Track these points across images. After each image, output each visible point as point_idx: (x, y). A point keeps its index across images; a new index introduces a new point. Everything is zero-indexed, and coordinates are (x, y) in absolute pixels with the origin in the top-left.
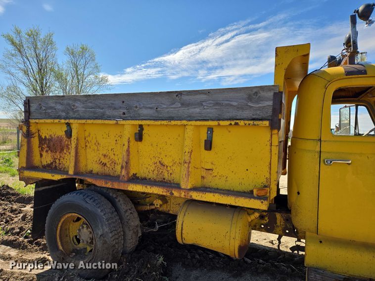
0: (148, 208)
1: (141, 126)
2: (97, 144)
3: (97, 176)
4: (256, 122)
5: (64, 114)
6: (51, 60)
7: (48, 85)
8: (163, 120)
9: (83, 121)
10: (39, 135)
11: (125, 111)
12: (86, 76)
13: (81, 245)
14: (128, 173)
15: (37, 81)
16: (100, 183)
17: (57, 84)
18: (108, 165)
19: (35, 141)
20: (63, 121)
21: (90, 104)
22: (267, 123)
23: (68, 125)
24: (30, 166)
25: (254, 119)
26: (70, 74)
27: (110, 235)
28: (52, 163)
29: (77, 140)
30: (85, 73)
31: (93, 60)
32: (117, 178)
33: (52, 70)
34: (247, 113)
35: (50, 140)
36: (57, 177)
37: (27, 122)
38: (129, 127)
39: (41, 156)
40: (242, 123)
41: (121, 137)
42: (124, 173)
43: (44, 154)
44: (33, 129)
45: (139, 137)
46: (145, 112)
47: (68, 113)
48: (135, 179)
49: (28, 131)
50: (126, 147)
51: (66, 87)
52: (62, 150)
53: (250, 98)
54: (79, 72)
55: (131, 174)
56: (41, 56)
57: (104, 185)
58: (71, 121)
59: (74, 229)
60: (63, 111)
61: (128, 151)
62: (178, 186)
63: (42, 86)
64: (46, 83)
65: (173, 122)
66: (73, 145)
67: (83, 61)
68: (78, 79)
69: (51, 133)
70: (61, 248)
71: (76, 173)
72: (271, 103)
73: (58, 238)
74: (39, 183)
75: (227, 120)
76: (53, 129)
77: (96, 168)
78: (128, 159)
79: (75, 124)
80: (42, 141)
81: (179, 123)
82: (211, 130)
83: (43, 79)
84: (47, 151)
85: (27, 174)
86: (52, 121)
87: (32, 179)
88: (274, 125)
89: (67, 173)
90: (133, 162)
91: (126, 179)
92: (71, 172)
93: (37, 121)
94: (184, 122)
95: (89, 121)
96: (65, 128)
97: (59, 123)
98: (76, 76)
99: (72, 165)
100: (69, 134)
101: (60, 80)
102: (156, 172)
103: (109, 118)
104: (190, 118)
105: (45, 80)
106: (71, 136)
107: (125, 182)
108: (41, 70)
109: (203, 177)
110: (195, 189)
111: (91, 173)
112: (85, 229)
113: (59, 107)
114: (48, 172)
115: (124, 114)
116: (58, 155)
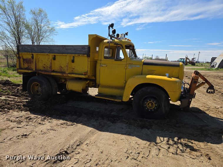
0: (60, 82)
1: (55, 55)
2: (42, 61)
3: (43, 71)
4: (84, 55)
5: (31, 51)
6: (22, 17)
7: (21, 32)
8: (61, 54)
9: (37, 53)
10: (23, 58)
11: (50, 50)
12: (42, 26)
13: (39, 93)
14: (51, 70)
15: (15, 29)
16: (43, 73)
17: (27, 31)
18: (46, 67)
19: (22, 60)
20: (30, 53)
21: (39, 48)
22: (86, 55)
23: (32, 55)
24: (20, 68)
25: (83, 54)
26: (34, 26)
27: (47, 88)
28: (28, 67)
29: (36, 59)
30: (42, 25)
31: (46, 18)
32: (48, 71)
33: (23, 23)
34: (82, 52)
35: (27, 59)
36: (30, 71)
37: (18, 53)
38: (51, 56)
39: (24, 65)
40: (80, 55)
41: (49, 58)
42: (50, 69)
43: (25, 64)
44: (20, 56)
45: (54, 59)
46: (56, 51)
47: (32, 51)
48: (54, 71)
49: (19, 56)
50: (50, 62)
51: (32, 33)
52: (31, 63)
53: (82, 49)
54: (39, 24)
55: (52, 70)
56: (17, 15)
57: (44, 73)
58: (33, 53)
59: (36, 88)
60: (31, 50)
61: (51, 63)
62: (65, 73)
63: (18, 32)
64: (20, 31)
65: (63, 54)
66: (34, 61)
67: (40, 18)
68: (38, 29)
69: (27, 57)
70: (32, 93)
71: (35, 70)
72: (87, 50)
73: (32, 91)
74: (24, 74)
75: (77, 54)
76: (27, 56)
77: (42, 68)
78: (51, 65)
79: (35, 54)
80: (24, 60)
81: (65, 55)
82: (74, 57)
83: (18, 28)
84: (26, 63)
85: (20, 70)
86: (27, 53)
87: (21, 72)
88: (88, 56)
89: (33, 70)
90: (53, 66)
91: (51, 71)
92: (34, 70)
93: (22, 53)
94: (66, 54)
95: (39, 54)
96: (31, 56)
97: (29, 54)
98: (37, 27)
99: (34, 67)
100: (33, 57)
101: (28, 29)
102: (60, 69)
103: (45, 53)
104: (68, 53)
105: (19, 29)
106: (33, 58)
107: (50, 72)
108: (17, 23)
109: (72, 71)
110: (69, 73)
111: (40, 70)
112: (40, 88)
113: (29, 48)
114: (26, 70)
115: (50, 51)
116: (29, 65)
